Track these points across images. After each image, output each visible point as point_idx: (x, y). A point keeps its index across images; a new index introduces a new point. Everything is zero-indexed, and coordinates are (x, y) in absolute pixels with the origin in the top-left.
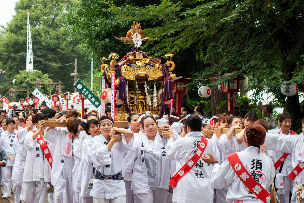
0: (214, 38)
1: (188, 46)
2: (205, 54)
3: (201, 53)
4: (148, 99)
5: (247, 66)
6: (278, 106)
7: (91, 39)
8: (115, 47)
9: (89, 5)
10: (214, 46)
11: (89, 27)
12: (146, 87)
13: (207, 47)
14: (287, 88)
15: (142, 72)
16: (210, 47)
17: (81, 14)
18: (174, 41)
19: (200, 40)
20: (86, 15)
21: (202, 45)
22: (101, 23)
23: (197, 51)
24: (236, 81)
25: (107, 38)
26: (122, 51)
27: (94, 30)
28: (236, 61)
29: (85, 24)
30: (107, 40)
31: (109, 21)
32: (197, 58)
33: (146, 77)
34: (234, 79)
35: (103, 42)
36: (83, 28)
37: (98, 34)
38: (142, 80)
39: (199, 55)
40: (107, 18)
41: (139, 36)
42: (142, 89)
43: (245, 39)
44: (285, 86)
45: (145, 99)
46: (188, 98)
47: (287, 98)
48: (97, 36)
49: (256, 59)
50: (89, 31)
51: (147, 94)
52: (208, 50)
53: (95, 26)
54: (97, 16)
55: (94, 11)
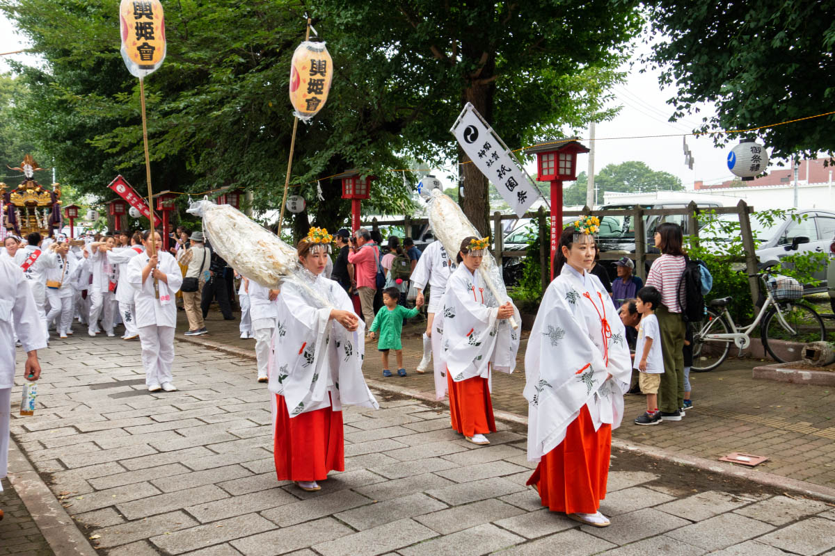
0: (208, 144)
1: (175, 151)
2: (197, 162)
3: (193, 161)
4: (39, 222)
5: (246, 177)
6: (285, 226)
7: (47, 140)
8: (80, 152)
9: (43, 96)
10: (209, 154)
11: (43, 124)
12: (37, 212)
13: (199, 155)
14: (294, 203)
15: (31, 199)
16: (203, 155)
17: (31, 106)
18: (157, 144)
19: (190, 146)
20: (38, 109)
21: (194, 151)
22: (60, 120)
23: (188, 159)
24: (235, 196)
25: (69, 140)
26: (90, 158)
27: (50, 128)
28: (233, 171)
29: (36, 121)
30: (69, 143)
31: (71, 117)
32: (188, 168)
33: (35, 204)
34: (232, 193)
35: (63, 145)
36: (35, 126)
37: (55, 134)
38: (31, 206)
39: (190, 164)
40: (69, 114)
41: (30, 167)
42: (32, 213)
43: (243, 144)
44: (292, 201)
45: (36, 222)
46: (180, 218)
47: (294, 216)
48: (55, 137)
49: (257, 169)
50: (43, 129)
51: (37, 218)
52: (201, 158)
53: (52, 123)
54: (55, 110)
55: (50, 103)
